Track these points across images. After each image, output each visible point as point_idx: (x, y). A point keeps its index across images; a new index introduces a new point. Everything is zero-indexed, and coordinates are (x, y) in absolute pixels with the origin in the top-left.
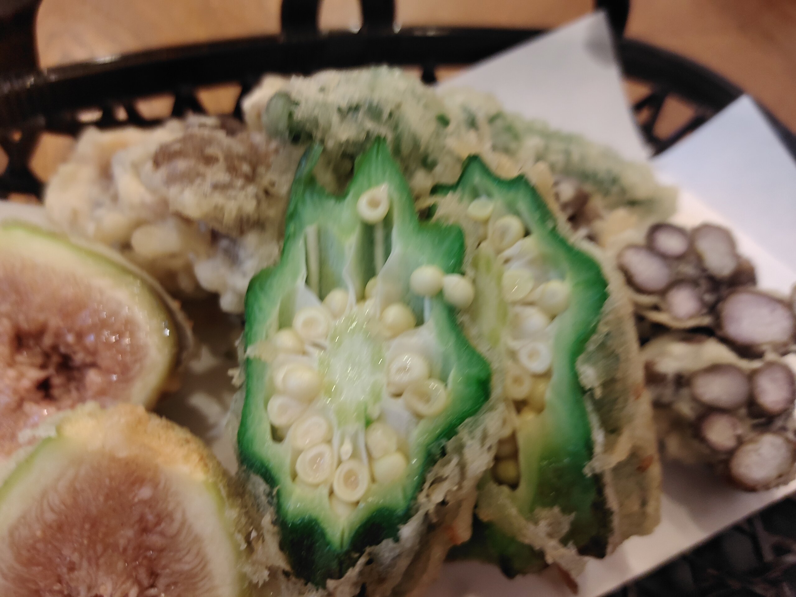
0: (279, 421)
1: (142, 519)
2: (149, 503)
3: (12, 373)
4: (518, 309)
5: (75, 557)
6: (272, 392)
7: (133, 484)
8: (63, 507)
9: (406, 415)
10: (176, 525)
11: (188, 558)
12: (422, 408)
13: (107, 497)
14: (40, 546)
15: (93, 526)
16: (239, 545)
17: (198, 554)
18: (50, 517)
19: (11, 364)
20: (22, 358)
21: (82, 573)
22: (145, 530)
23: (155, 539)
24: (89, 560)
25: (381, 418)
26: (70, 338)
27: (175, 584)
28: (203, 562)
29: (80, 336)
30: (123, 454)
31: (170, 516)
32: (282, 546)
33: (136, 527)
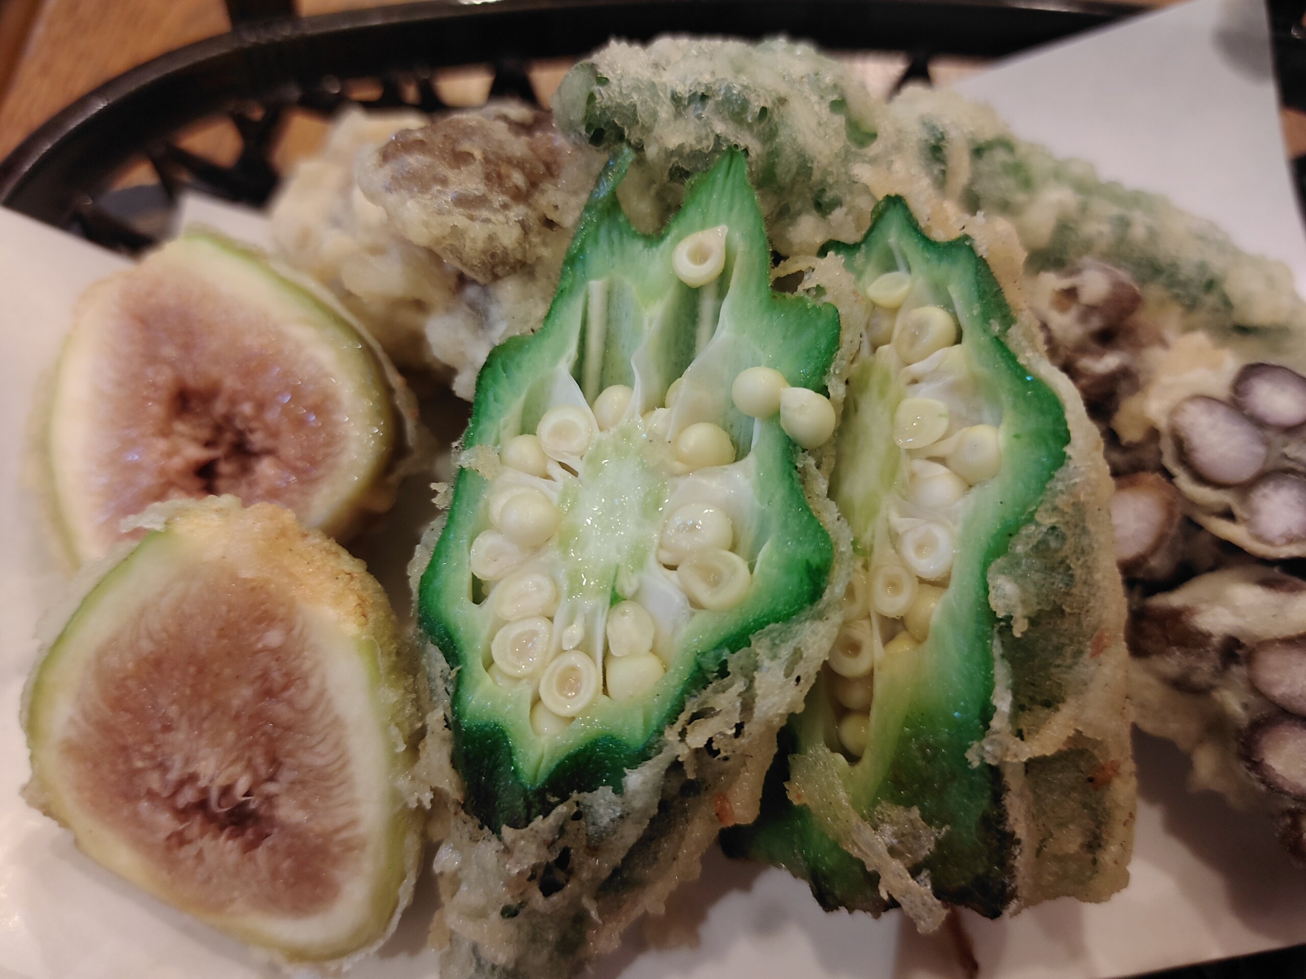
0: (483, 573)
1: (265, 676)
2: (277, 653)
3: (162, 445)
4: (919, 465)
5: (173, 711)
6: (485, 525)
7: (259, 621)
8: (164, 635)
9: (678, 599)
10: (310, 695)
11: (321, 748)
12: (704, 594)
13: (223, 633)
14: (131, 683)
15: (200, 671)
16: (395, 745)
17: (336, 745)
18: (146, 646)
19: (165, 433)
20: (180, 427)
21: (179, 736)
22: (268, 693)
23: (281, 711)
24: (191, 720)
25: (635, 597)
26: (247, 408)
27: (303, 783)
28: (343, 761)
29: (261, 406)
30: (246, 573)
31: (304, 679)
32: (455, 761)
33: (257, 685)
